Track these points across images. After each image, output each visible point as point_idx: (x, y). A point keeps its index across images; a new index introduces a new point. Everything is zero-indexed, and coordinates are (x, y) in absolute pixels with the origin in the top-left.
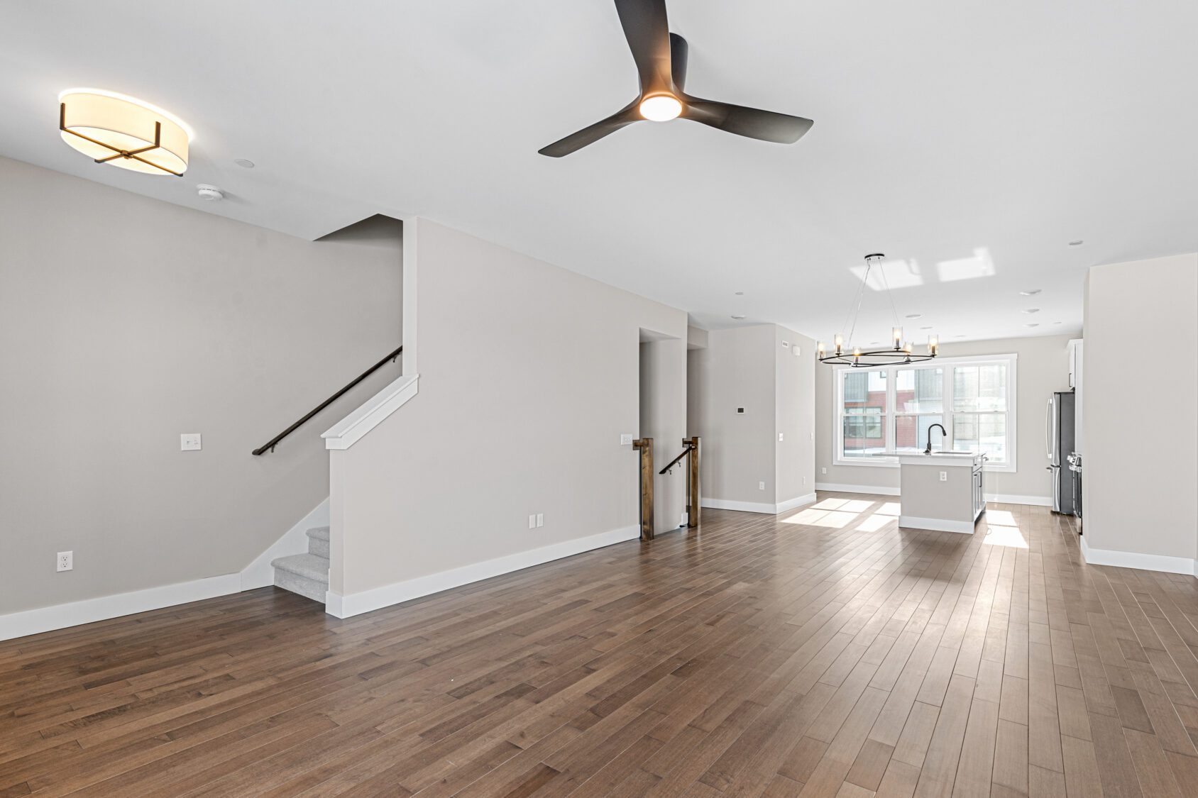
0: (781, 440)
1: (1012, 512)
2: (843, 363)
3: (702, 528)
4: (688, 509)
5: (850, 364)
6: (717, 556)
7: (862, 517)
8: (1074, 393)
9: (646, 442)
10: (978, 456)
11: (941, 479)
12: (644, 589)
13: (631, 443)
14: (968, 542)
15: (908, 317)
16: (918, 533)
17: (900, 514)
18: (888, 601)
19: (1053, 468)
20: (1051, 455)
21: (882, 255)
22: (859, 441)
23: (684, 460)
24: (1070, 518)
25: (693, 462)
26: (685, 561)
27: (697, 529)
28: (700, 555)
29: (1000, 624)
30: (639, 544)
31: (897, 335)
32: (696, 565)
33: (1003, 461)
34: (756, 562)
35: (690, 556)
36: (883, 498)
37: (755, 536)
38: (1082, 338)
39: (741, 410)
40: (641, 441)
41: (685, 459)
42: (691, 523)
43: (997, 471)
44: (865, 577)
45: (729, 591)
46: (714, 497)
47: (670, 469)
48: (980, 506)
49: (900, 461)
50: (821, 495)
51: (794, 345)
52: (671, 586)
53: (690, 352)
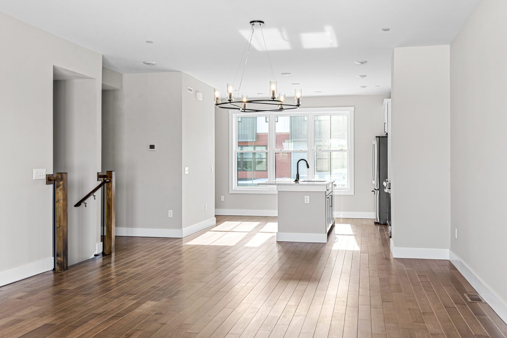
0: (187, 173)
1: (351, 224)
2: (234, 108)
3: (115, 255)
4: (103, 239)
5: (239, 109)
6: (128, 280)
7: (250, 235)
8: (387, 137)
9: (60, 176)
10: (330, 183)
11: (306, 202)
12: (56, 320)
13: (45, 177)
14: (323, 249)
15: (282, 74)
16: (290, 245)
17: (277, 231)
18: (266, 302)
19: (375, 191)
20: (374, 181)
21: (263, 22)
22: (249, 174)
23: (99, 193)
24: (385, 226)
25: (108, 194)
26: (97, 287)
27: (111, 256)
28: (113, 281)
29: (341, 309)
30: (52, 276)
31: (273, 87)
32: (108, 290)
33: (346, 187)
34: (163, 281)
35: (103, 282)
36: (266, 219)
37: (163, 258)
38: (390, 98)
39: (152, 147)
40: (55, 176)
41: (99, 191)
42: (105, 252)
43: (342, 194)
44: (250, 284)
45: (138, 311)
46: (127, 226)
47: (86, 201)
48: (331, 221)
49: (277, 189)
50: (219, 219)
51: (197, 91)
52: (82, 313)
53: (105, 92)
